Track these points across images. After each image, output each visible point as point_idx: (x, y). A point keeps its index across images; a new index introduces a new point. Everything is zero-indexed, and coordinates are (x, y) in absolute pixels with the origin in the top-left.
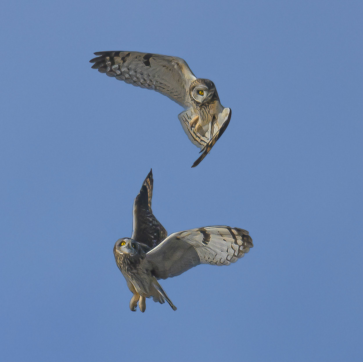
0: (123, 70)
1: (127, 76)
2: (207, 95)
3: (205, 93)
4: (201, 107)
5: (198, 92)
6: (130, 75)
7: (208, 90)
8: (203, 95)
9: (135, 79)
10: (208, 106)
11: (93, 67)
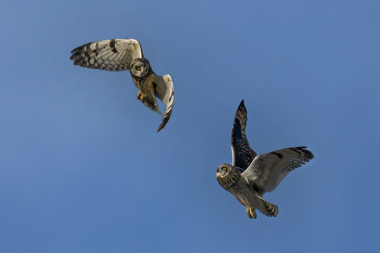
0: (99, 62)
1: (103, 65)
2: (144, 69)
3: (142, 68)
4: (140, 81)
5: (136, 68)
6: (106, 65)
7: (145, 66)
8: (141, 70)
9: (110, 66)
10: (146, 79)
11: (75, 64)
